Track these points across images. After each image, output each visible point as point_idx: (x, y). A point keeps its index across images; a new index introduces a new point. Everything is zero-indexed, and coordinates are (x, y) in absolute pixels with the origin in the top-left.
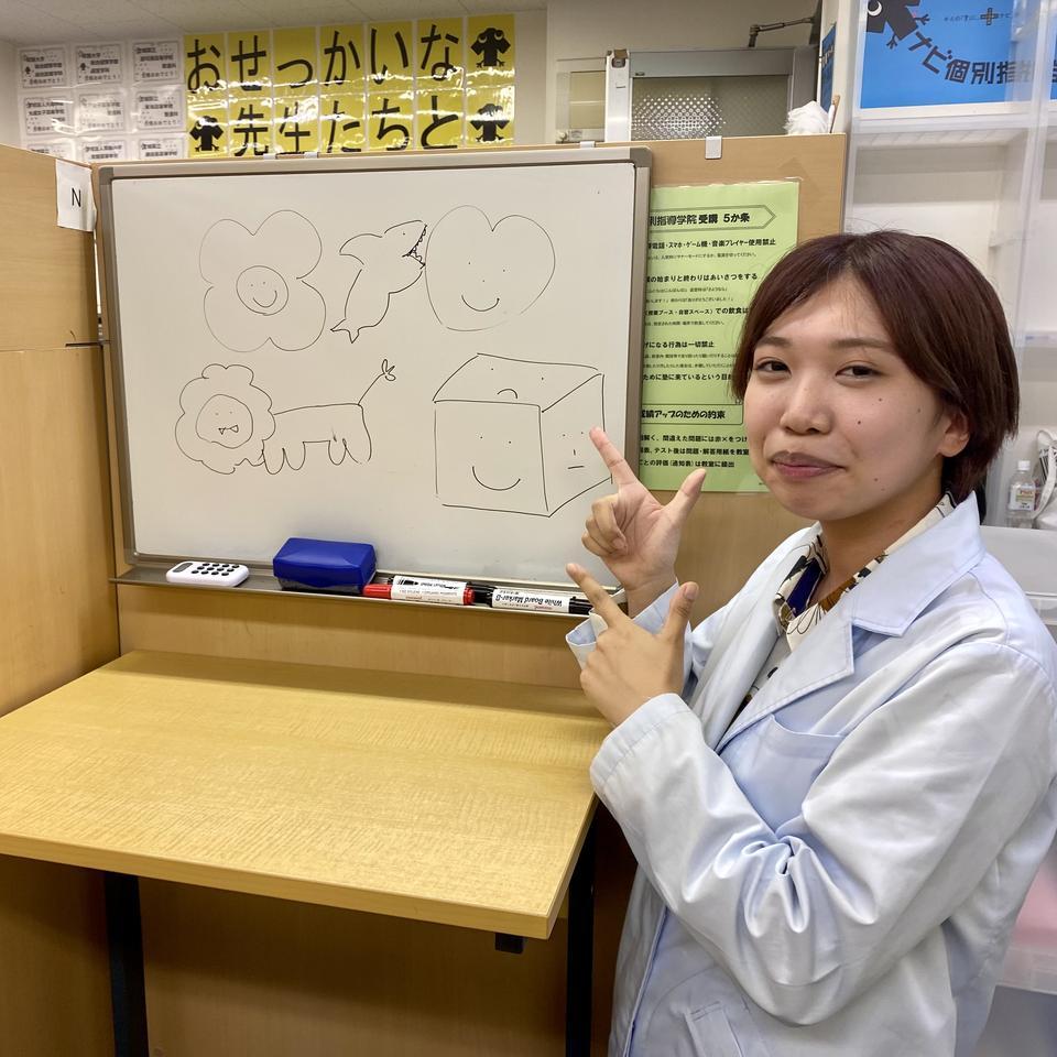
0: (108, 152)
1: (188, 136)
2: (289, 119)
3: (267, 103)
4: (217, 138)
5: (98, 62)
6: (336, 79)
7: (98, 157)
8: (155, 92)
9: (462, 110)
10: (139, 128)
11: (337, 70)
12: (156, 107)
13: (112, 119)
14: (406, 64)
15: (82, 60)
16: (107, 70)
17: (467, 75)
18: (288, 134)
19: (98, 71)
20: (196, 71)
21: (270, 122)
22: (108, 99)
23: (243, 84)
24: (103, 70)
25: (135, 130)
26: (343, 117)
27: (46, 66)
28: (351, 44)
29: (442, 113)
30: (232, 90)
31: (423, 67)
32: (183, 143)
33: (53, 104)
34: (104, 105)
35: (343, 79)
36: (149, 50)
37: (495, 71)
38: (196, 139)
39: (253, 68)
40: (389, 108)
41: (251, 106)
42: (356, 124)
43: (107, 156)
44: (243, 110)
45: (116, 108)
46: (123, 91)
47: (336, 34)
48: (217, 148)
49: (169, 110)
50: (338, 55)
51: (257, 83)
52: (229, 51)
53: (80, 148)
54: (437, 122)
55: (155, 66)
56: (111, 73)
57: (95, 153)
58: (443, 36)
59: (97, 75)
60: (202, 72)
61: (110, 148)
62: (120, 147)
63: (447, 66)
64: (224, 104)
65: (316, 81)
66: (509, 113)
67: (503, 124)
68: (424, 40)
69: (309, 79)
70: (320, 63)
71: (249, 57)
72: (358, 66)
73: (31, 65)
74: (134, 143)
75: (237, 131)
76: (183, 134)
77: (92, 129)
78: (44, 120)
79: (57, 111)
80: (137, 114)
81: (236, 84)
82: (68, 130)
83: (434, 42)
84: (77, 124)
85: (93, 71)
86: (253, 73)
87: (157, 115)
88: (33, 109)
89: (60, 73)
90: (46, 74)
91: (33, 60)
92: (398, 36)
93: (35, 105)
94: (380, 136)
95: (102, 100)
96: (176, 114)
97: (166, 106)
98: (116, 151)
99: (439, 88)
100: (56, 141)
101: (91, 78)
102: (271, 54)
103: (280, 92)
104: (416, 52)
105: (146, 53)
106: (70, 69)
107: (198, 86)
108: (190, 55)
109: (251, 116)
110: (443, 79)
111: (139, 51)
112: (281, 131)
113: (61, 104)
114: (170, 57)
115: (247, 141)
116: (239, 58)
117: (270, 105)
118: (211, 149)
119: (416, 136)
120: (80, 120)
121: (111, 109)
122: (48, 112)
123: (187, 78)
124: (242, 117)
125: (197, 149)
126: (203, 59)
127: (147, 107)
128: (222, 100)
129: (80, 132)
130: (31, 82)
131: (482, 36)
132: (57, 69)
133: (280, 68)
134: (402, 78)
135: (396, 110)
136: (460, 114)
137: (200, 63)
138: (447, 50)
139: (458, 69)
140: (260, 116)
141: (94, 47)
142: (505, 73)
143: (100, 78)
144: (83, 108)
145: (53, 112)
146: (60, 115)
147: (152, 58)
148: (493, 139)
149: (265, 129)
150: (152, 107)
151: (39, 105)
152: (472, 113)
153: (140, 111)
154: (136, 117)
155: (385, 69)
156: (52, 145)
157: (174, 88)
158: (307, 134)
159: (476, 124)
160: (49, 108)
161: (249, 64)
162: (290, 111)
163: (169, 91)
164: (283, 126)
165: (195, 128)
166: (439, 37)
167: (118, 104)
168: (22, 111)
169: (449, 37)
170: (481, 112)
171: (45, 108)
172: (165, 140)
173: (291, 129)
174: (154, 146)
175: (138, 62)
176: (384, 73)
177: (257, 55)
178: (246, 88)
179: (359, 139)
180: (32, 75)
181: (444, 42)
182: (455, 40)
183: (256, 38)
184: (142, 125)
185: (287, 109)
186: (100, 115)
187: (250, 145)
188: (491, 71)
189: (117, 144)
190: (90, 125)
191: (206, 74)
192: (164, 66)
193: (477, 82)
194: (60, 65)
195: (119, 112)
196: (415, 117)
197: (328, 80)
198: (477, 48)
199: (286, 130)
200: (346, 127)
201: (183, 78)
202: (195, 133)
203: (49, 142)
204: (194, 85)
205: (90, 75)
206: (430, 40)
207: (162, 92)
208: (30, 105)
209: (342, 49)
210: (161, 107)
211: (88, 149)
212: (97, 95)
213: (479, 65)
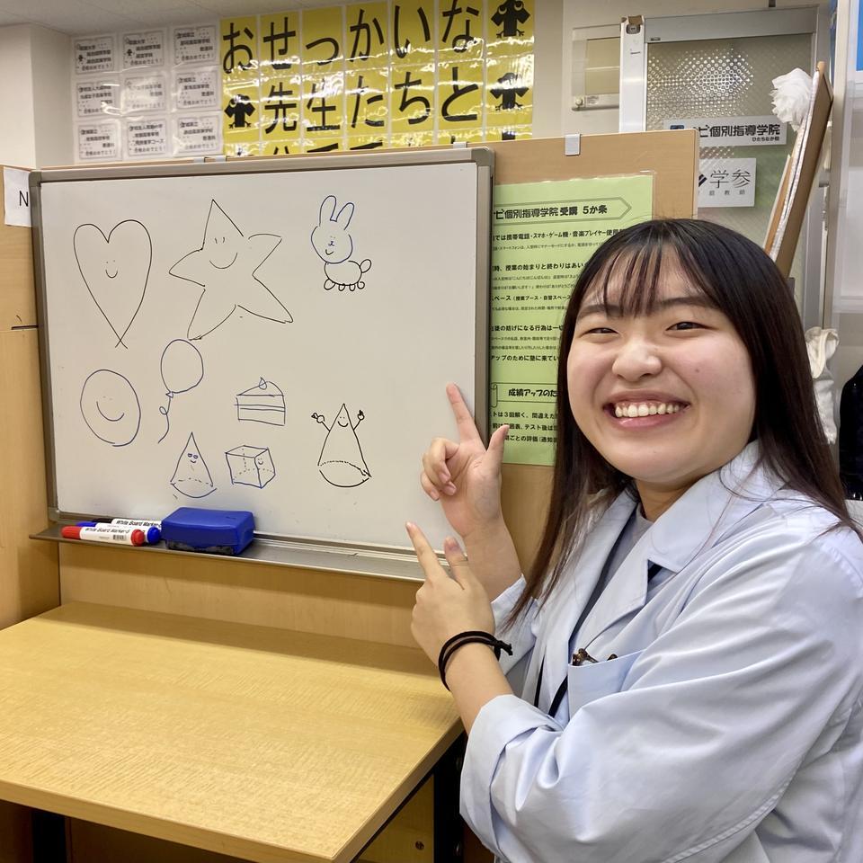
0: (150, 131)
1: (223, 114)
2: (316, 95)
3: (295, 80)
4: (249, 114)
5: (143, 48)
6: (361, 54)
7: (141, 135)
8: (193, 74)
9: (481, 79)
10: (179, 108)
11: (362, 47)
12: (194, 87)
13: (154, 100)
14: (427, 38)
15: (129, 47)
16: (151, 55)
17: (488, 46)
18: (315, 110)
19: (142, 56)
20: (231, 53)
21: (299, 99)
22: (151, 81)
23: (274, 63)
24: (146, 55)
25: (174, 110)
26: (367, 91)
27: (97, 53)
28: (375, 21)
29: (462, 83)
30: (264, 69)
31: (444, 40)
32: (219, 121)
33: (102, 88)
34: (147, 87)
35: (367, 54)
36: (188, 35)
37: (515, 40)
38: (230, 116)
39: (283, 47)
40: (411, 80)
41: (281, 84)
42: (379, 98)
43: (149, 134)
44: (273, 87)
45: (158, 89)
46: (164, 73)
47: (362, 12)
48: (249, 125)
49: (205, 90)
50: (363, 32)
51: (287, 61)
52: (261, 32)
53: (125, 128)
54: (458, 92)
55: (193, 50)
56: (154, 58)
57: (138, 132)
58: (464, 9)
59: (142, 59)
60: (236, 53)
61: (152, 127)
62: (161, 126)
63: (468, 38)
64: (256, 83)
65: (342, 57)
66: (528, 81)
67: (522, 92)
68: (445, 14)
69: (335, 56)
70: (346, 40)
71: (279, 38)
72: (382, 41)
73: (84, 53)
74: (174, 123)
75: (267, 107)
76: (218, 112)
77: (137, 109)
78: (93, 103)
79: (106, 94)
80: (177, 93)
81: (267, 63)
82: (115, 111)
83: (455, 16)
84: (122, 105)
85: (138, 56)
86: (283, 52)
87: (195, 95)
88: (84, 93)
89: (109, 59)
90: (97, 61)
91: (86, 48)
92: (421, 12)
93: (85, 89)
94: (402, 108)
95: (146, 82)
96: (212, 93)
97: (203, 86)
98: (158, 130)
99: (460, 60)
100: (103, 122)
101: (136, 63)
102: (300, 33)
103: (309, 70)
104: (437, 26)
105: (185, 38)
106: (118, 56)
107: (232, 66)
108: (226, 38)
109: (281, 93)
110: (464, 50)
111: (179, 36)
112: (309, 106)
113: (109, 87)
114: (208, 41)
115: (277, 117)
116: (270, 39)
117: (299, 82)
118: (243, 126)
119: (436, 107)
120: (126, 102)
121: (154, 90)
122: (98, 95)
123: (225, 54)
124: (273, 94)
125: (231, 126)
126: (237, 41)
127: (186, 87)
128: (254, 81)
129: (124, 113)
130: (84, 68)
131: (502, 8)
132: (106, 56)
133: (309, 47)
134: (424, 50)
135: (418, 82)
136: (479, 84)
137: (235, 45)
138: (468, 22)
139: (478, 40)
140: (289, 93)
141: (140, 34)
142: (525, 41)
143: (144, 62)
144: (128, 90)
145: (102, 95)
146: (108, 98)
147: (191, 42)
148: (512, 107)
149: (293, 105)
150: (191, 87)
151: (89, 89)
152: (491, 81)
153: (180, 91)
154: (176, 97)
155: (408, 43)
156: (100, 126)
157: (210, 69)
158: (333, 108)
159: (496, 93)
160: (99, 92)
161: (279, 44)
162: (317, 87)
163: (208, 70)
164: (311, 101)
165: (229, 106)
166: (460, 11)
167: (159, 86)
168: (74, 95)
169: (470, 10)
170: (500, 81)
171: (95, 92)
172: (201, 118)
173: (317, 104)
174: (192, 124)
175: (179, 46)
176: (406, 47)
177: (287, 35)
178: (276, 67)
179: (383, 111)
180: (85, 61)
181: (465, 15)
182: (476, 13)
183: (286, 19)
184: (180, 105)
185: (314, 86)
186: (147, 99)
187: (280, 120)
188: (511, 40)
189: (158, 123)
190: (134, 106)
191: (240, 55)
192: (202, 49)
193: (496, 53)
194: (109, 52)
195: (160, 93)
196: (436, 89)
197: (353, 56)
198: (497, 19)
199: (313, 106)
200: (370, 101)
201: (218, 60)
202: (229, 111)
203: (97, 123)
204: (228, 66)
205: (134, 59)
206: (451, 14)
207: (200, 73)
208: (82, 89)
209: (366, 26)
210: (199, 87)
211: (132, 128)
212: (142, 78)
213: (499, 36)
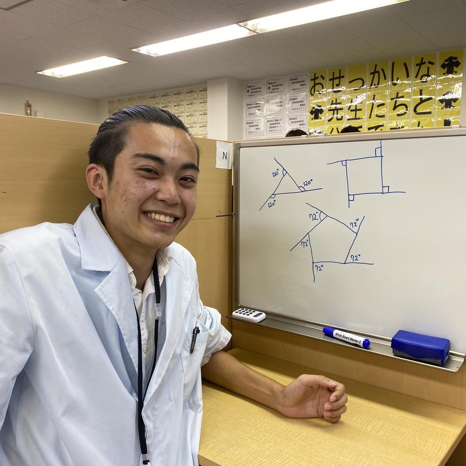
0: (276, 122)
1: (309, 114)
2: (352, 104)
4: (321, 114)
5: (275, 86)
6: (375, 85)
7: (272, 124)
8: (297, 96)
9: (435, 95)
10: (289, 112)
11: (376, 82)
12: (297, 102)
13: (279, 108)
14: (408, 76)
15: (269, 86)
16: (278, 89)
17: (438, 79)
18: (352, 111)
19: (275, 89)
20: (314, 87)
21: (344, 106)
22: (278, 100)
23: (333, 90)
24: (276, 89)
25: (287, 113)
26: (377, 101)
27: (255, 89)
28: (383, 70)
29: (424, 97)
30: (329, 93)
31: (416, 77)
32: (307, 116)
33: (256, 104)
34: (276, 103)
35: (378, 85)
36: (295, 79)
37: (453, 76)
38: (312, 114)
39: (338, 83)
40: (399, 96)
41: (336, 99)
42: (383, 104)
43: (276, 124)
44: (333, 101)
45: (281, 104)
46: (284, 96)
47: (376, 66)
48: (320, 118)
49: (302, 103)
50: (377, 75)
51: (340, 89)
52: (328, 76)
53: (265, 121)
54: (422, 101)
55: (297, 86)
56: (280, 90)
57: (271, 123)
58: (427, 62)
59: (274, 91)
60: (316, 86)
61: (277, 120)
62: (281, 120)
63: (428, 75)
64: (325, 100)
65: (366, 86)
66: (459, 95)
67: (455, 100)
68: (417, 65)
69: (362, 86)
70: (368, 80)
71: (337, 79)
72: (385, 79)
73: (250, 89)
74: (287, 118)
75: (329, 110)
76: (306, 113)
77: (271, 113)
78: (253, 110)
79: (258, 106)
80: (289, 105)
81: (330, 90)
82: (262, 114)
83: (422, 65)
84: (265, 111)
85: (273, 90)
86: (338, 85)
87: (297, 106)
88: (249, 106)
89: (260, 91)
90: (255, 92)
91: (250, 87)
92: (405, 64)
93: (250, 105)
94: (394, 109)
95: (275, 101)
96: (305, 105)
97: (301, 102)
99: (424, 86)
100: (257, 119)
101: (272, 92)
102: (346, 76)
103: (351, 92)
104: (413, 71)
105: (294, 81)
106: (264, 89)
107: (314, 92)
108: (312, 80)
109: (336, 104)
110: (426, 81)
111: (291, 80)
112: (349, 109)
113: (260, 104)
114: (304, 81)
115: (333, 114)
116: (333, 79)
117: (345, 99)
118: (318, 119)
119: (411, 109)
120: (267, 110)
121: (279, 104)
122: (255, 107)
123: (311, 87)
124: (332, 104)
125: (312, 119)
126: (317, 81)
127: (293, 103)
128: (324, 98)
129: (266, 115)
130: (249, 95)
131: (446, 61)
132: (259, 90)
133: (350, 82)
134: (406, 82)
135: (403, 97)
136: (433, 97)
137: (316, 83)
138: (428, 68)
139: (433, 76)
140: (340, 103)
141: (274, 80)
142: (458, 76)
143: (275, 92)
144: (268, 104)
145: (256, 107)
146: (259, 108)
147: (296, 82)
148: (450, 107)
149: (342, 109)
150: (295, 102)
151: (251, 105)
152: (440, 95)
153: (290, 104)
154: (288, 107)
155: (398, 79)
156: (255, 120)
157: (304, 94)
158: (361, 110)
159: (441, 101)
160: (255, 106)
161: (336, 82)
162: (353, 100)
163: (303, 95)
164: (350, 107)
165: (312, 110)
166: (425, 63)
167: (281, 102)
168: (245, 107)
169: (429, 62)
170: (444, 95)
171: (254, 106)
172: (299, 116)
173: (353, 108)
174: (295, 119)
175: (291, 84)
176: (397, 81)
177: (340, 77)
178: (336, 92)
179: (384, 110)
180: (250, 92)
181: (427, 65)
182: (433, 63)
183: (340, 70)
184: (291, 110)
185: (352, 100)
186: (275, 108)
187: (335, 116)
188: (450, 76)
189: (280, 119)
190: (270, 112)
191: (318, 87)
192: (301, 85)
193: (442, 81)
194: (260, 88)
195: (282, 105)
196: (411, 100)
197: (371, 86)
198: (443, 66)
199: (351, 109)
200: (378, 106)
201: (308, 90)
202: (312, 113)
203: (254, 119)
204: (312, 93)
205: (271, 91)
206: (420, 65)
207: (300, 96)
208: (248, 105)
209: (378, 72)
210: (299, 102)
211: (268, 121)
212: (274, 99)
213: (444, 74)
